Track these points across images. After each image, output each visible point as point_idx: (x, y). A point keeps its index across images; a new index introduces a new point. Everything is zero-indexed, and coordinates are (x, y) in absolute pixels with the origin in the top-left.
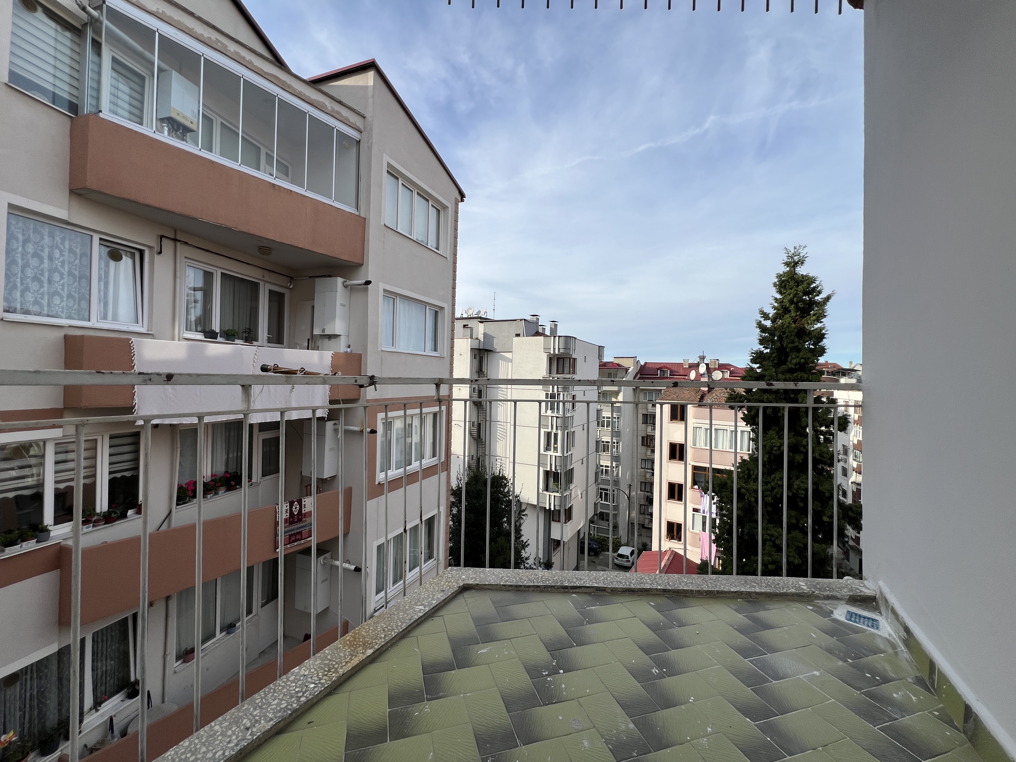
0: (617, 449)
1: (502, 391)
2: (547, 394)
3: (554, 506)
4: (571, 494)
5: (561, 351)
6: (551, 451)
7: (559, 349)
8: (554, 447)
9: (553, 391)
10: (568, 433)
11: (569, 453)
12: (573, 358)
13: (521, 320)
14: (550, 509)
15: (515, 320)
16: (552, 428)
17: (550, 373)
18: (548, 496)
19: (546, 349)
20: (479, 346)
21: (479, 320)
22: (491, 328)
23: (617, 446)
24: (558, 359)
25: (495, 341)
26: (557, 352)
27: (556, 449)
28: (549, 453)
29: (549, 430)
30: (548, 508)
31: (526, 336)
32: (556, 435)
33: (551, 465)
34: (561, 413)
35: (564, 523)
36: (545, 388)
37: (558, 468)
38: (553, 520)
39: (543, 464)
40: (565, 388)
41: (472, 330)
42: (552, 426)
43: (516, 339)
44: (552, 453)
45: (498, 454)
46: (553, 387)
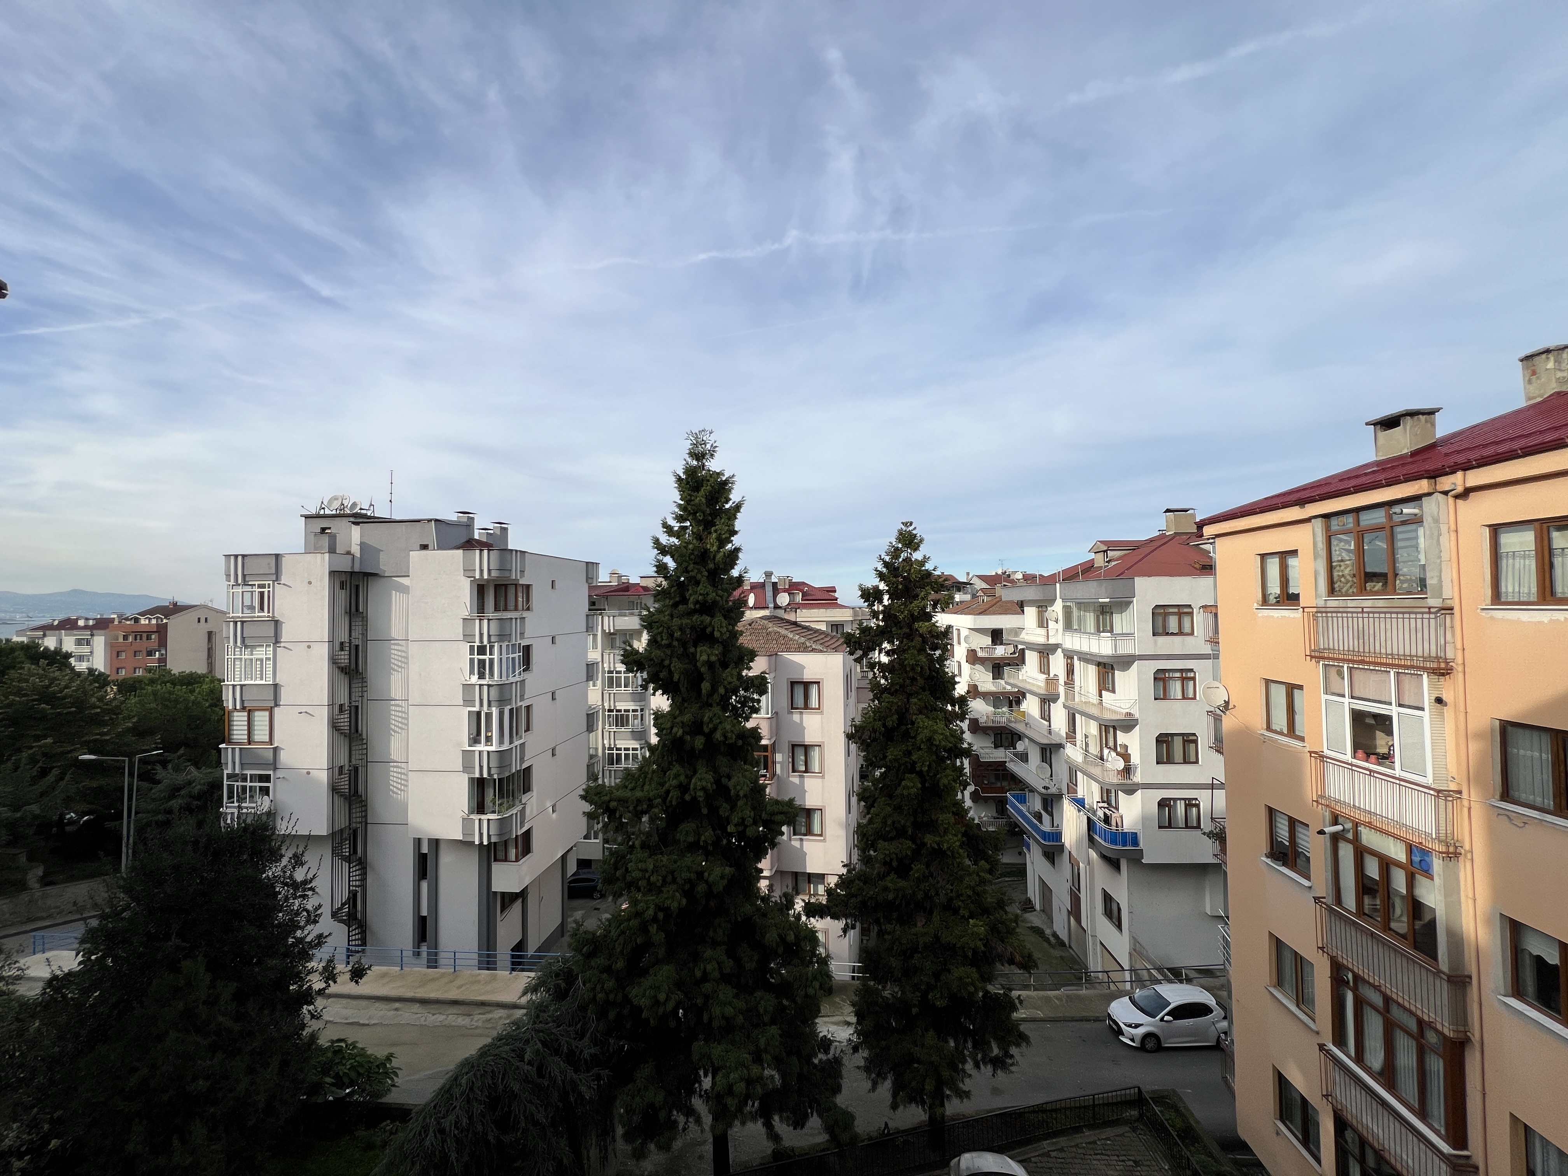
0: (642, 720)
1: (398, 645)
2: (472, 648)
3: (489, 836)
4: (523, 811)
5: (494, 574)
6: (480, 743)
7: (489, 570)
8: (487, 737)
9: (481, 641)
10: (511, 710)
11: (517, 743)
12: (523, 585)
13: (430, 521)
14: (481, 843)
15: (419, 521)
16: (481, 705)
17: (481, 608)
18: (477, 822)
19: (468, 571)
20: (353, 567)
21: (352, 519)
22: (375, 535)
23: (642, 715)
24: (497, 587)
25: (382, 557)
26: (486, 576)
27: (488, 739)
28: (478, 748)
29: (476, 709)
30: (477, 843)
31: (439, 548)
32: (489, 716)
33: (481, 767)
34: (496, 679)
35: (517, 860)
36: (468, 637)
37: (493, 771)
38: (495, 861)
39: (467, 767)
40: (503, 636)
41: (333, 538)
42: (481, 701)
43: (416, 556)
44: (482, 747)
45: (394, 757)
46: (481, 635)
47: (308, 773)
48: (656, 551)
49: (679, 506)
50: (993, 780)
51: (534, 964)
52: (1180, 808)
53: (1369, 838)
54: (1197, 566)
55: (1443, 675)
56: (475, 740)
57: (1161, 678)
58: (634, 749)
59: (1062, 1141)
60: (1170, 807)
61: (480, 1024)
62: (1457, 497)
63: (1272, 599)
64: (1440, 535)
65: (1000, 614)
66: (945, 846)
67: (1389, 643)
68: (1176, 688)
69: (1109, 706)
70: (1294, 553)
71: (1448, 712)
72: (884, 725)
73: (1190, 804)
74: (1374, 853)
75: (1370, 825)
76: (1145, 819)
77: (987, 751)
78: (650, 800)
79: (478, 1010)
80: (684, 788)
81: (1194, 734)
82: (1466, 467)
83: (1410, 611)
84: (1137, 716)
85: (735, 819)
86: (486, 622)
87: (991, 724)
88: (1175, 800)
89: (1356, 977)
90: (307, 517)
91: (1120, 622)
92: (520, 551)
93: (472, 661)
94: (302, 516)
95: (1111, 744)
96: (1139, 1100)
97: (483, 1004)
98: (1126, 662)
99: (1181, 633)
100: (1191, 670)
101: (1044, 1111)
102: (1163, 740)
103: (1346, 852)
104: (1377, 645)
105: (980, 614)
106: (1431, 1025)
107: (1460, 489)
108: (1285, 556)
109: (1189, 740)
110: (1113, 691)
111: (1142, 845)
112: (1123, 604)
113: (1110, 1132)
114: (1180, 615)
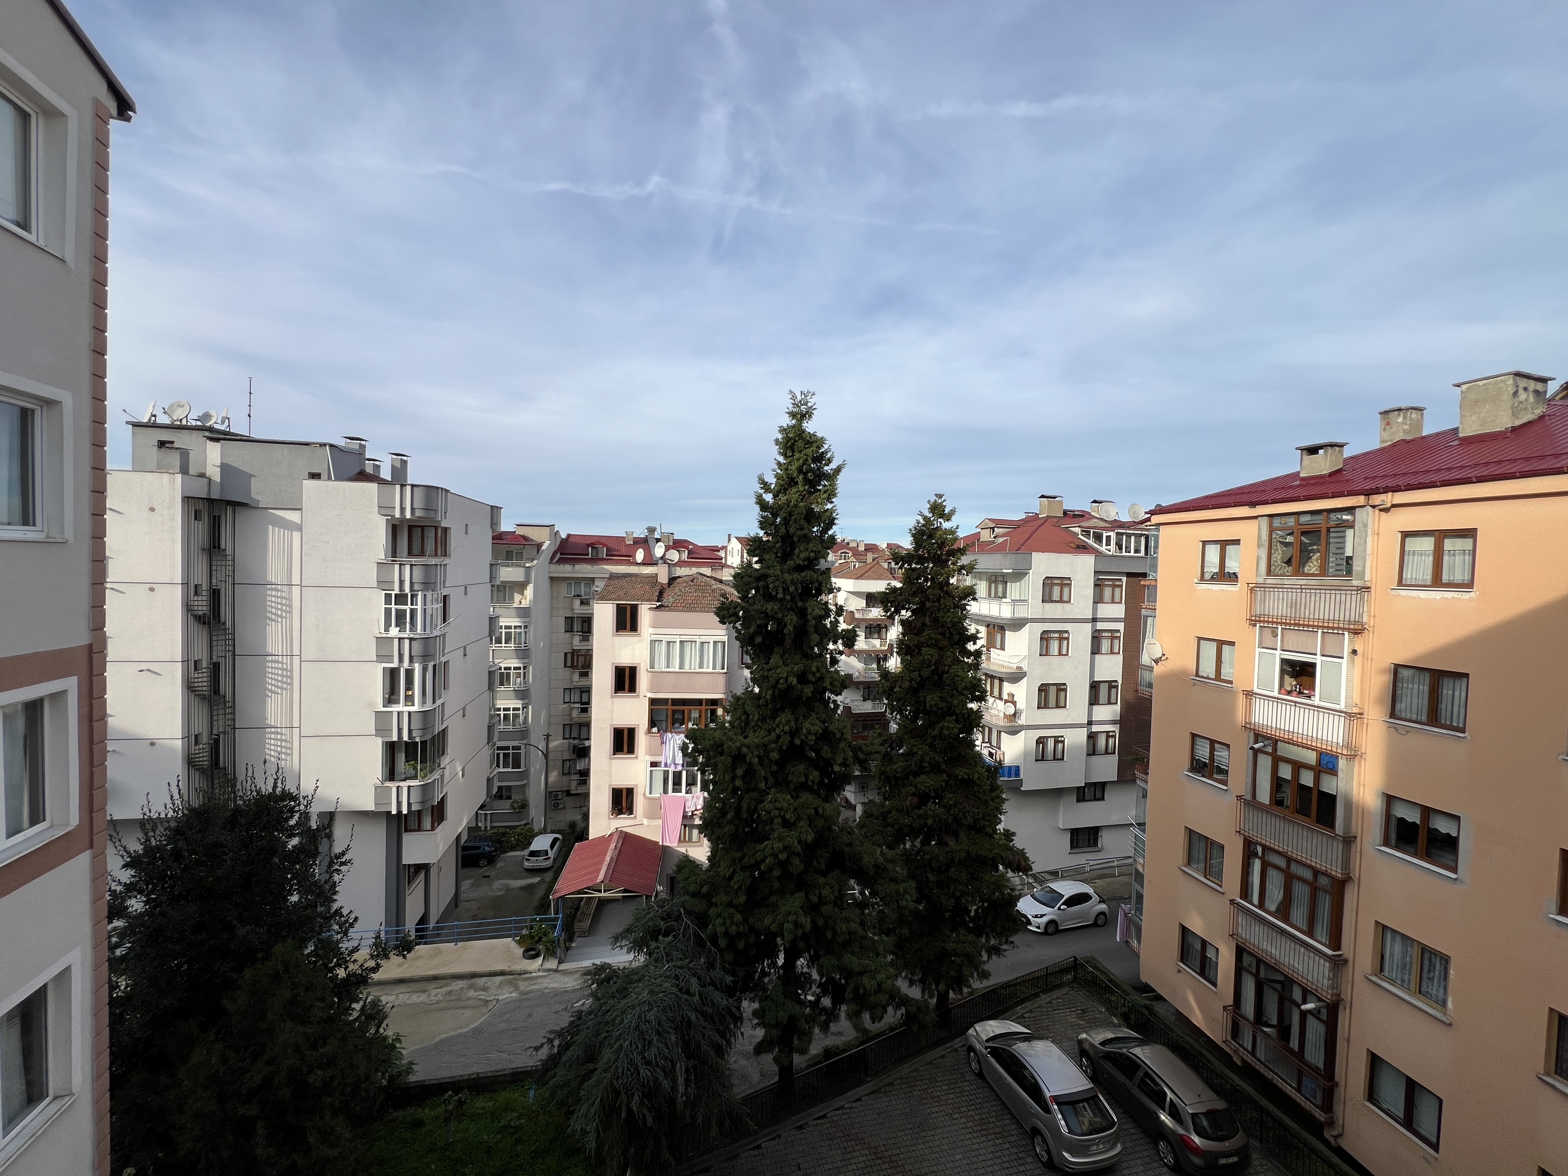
0: (524, 678)
1: (276, 590)
2: (388, 597)
3: (409, 804)
4: (442, 776)
5: (418, 513)
6: (399, 703)
7: (413, 509)
8: (406, 696)
9: (401, 590)
10: (434, 666)
11: (439, 702)
12: (442, 528)
13: (323, 445)
14: (399, 812)
15: (307, 444)
16: (401, 660)
17: (394, 554)
18: (394, 791)
19: (384, 508)
20: (209, 492)
21: (207, 434)
22: (241, 457)
23: (525, 673)
24: (411, 528)
25: (254, 484)
26: (408, 515)
27: (409, 699)
28: (395, 708)
29: (395, 665)
30: (394, 812)
31: (337, 479)
32: (409, 674)
33: (400, 730)
34: (419, 631)
35: (433, 829)
36: (383, 584)
37: (414, 734)
38: (406, 831)
39: (381, 729)
40: (428, 585)
41: (185, 454)
42: (401, 656)
43: (310, 485)
44: (401, 707)
45: (271, 721)
46: (402, 582)
47: (154, 743)
49: (779, 464)
50: (860, 730)
51: (438, 935)
52: (1051, 743)
53: (1284, 750)
54: (1072, 545)
55: (1356, 634)
56: (391, 697)
57: (1045, 637)
58: (514, 709)
59: (1029, 1005)
60: (1043, 743)
61: (440, 997)
62: (1381, 510)
63: (1207, 576)
64: (1366, 536)
65: (875, 579)
67: (1317, 611)
68: (1054, 646)
69: (996, 661)
70: (1237, 542)
71: (1358, 659)
73: (1058, 740)
74: (1287, 761)
75: (1290, 742)
76: (1026, 754)
77: (856, 703)
79: (431, 986)
81: (1065, 684)
82: (1396, 489)
83: (1338, 588)
84: (1025, 669)
86: (408, 567)
87: (863, 680)
88: (1047, 737)
89: (1264, 847)
90: (136, 425)
91: (1014, 590)
92: (446, 490)
93: (388, 612)
94: (127, 423)
95: (996, 693)
96: (1075, 966)
97: (435, 978)
98: (1018, 624)
99: (1061, 601)
100: (1067, 632)
101: (1009, 986)
102: (1043, 689)
103: (1265, 762)
104: (1307, 611)
105: (857, 578)
106: (1325, 874)
107: (1389, 505)
108: (1224, 544)
109: (1061, 688)
110: (1002, 648)
111: (1022, 776)
112: (1019, 575)
113: (1056, 994)
114: (1062, 585)
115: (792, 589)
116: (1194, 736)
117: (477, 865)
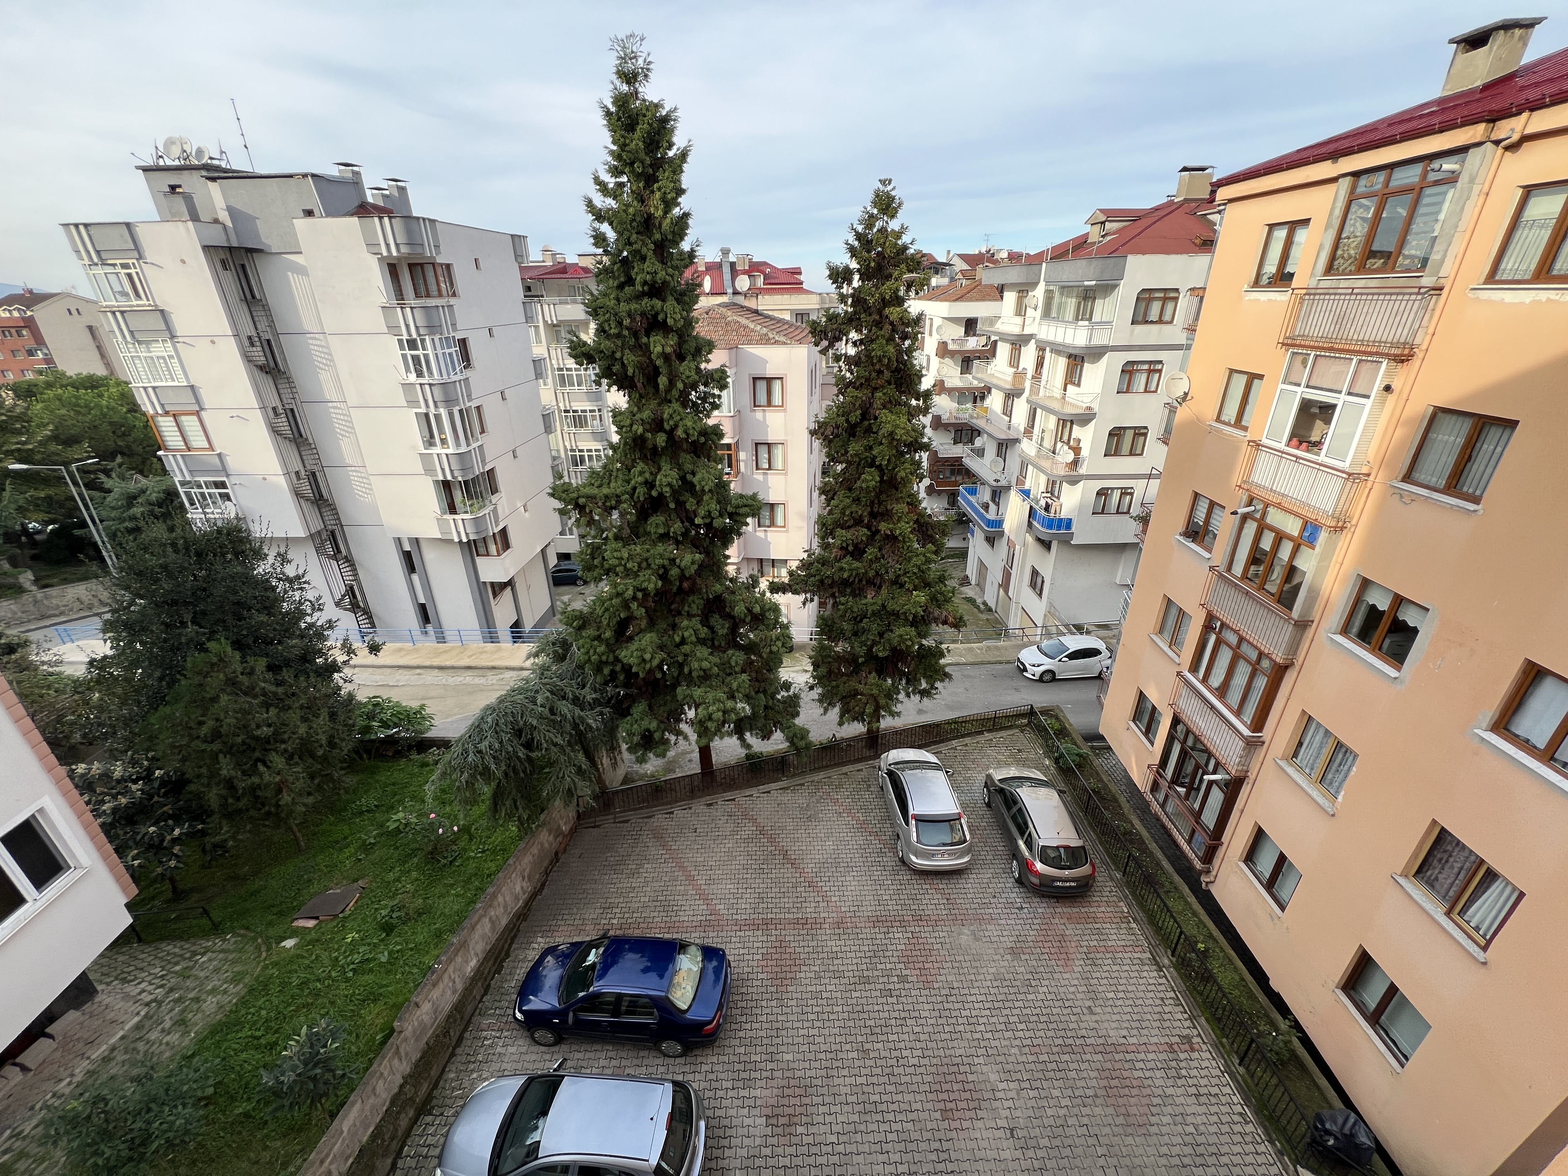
0: (601, 420)
1: (315, 339)
2: (400, 341)
3: (467, 534)
4: (495, 510)
5: (404, 249)
6: (436, 446)
7: (397, 245)
8: (442, 440)
9: (410, 335)
10: (461, 411)
11: (473, 445)
12: (441, 265)
13: (305, 176)
14: (461, 540)
15: (291, 176)
16: (427, 406)
17: (400, 295)
18: (452, 522)
19: (372, 246)
20: (228, 240)
21: (204, 173)
22: (241, 195)
23: (600, 416)
24: (411, 266)
25: (261, 227)
26: (394, 253)
27: (443, 442)
28: (435, 451)
29: (423, 410)
30: (456, 540)
31: (327, 216)
32: (438, 417)
33: (443, 470)
34: (436, 377)
35: (499, 555)
36: (393, 329)
37: (456, 473)
38: (478, 555)
39: (429, 470)
40: (433, 328)
41: (188, 199)
42: (426, 401)
43: (301, 224)
44: (438, 449)
45: (349, 461)
46: (407, 326)
47: (265, 479)
48: (590, 217)
49: (612, 153)
50: (948, 475)
51: (532, 637)
52: (1116, 495)
53: (1275, 518)
54: (1198, 241)
55: (1402, 361)
56: (430, 442)
57: (1129, 370)
58: (596, 450)
59: (967, 740)
60: (1106, 495)
61: (494, 682)
62: (1507, 148)
63: (1265, 280)
64: (1468, 198)
65: (977, 300)
66: (898, 532)
67: (1365, 328)
68: (1140, 380)
69: (1071, 400)
70: (1306, 222)
71: (1391, 398)
72: (847, 421)
73: (1126, 492)
74: (1273, 530)
75: (1279, 506)
76: (1081, 507)
77: (946, 447)
78: (618, 496)
79: (490, 673)
80: (650, 485)
81: (1146, 428)
82: (1535, 106)
83: (1399, 291)
84: (1096, 410)
85: (702, 512)
86: (408, 310)
88: (1113, 489)
89: (1223, 625)
90: (146, 170)
91: (1102, 309)
92: (429, 220)
93: (404, 356)
94: (138, 168)
95: (1065, 438)
96: (1031, 713)
97: (494, 668)
98: (1096, 353)
99: (1160, 321)
100: (1160, 362)
101: (955, 723)
102: (1116, 434)
103: (1251, 528)
104: (1352, 330)
105: (956, 300)
106: (1268, 656)
107: (1516, 137)
108: (1294, 226)
109: (1140, 432)
110: (1079, 385)
111: (1073, 530)
112: (1107, 288)
113: (1004, 733)
114: (1165, 300)
115: (627, 322)
116: (1196, 495)
117: (575, 584)
